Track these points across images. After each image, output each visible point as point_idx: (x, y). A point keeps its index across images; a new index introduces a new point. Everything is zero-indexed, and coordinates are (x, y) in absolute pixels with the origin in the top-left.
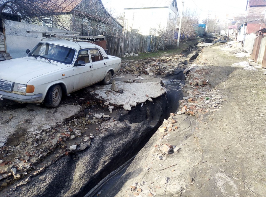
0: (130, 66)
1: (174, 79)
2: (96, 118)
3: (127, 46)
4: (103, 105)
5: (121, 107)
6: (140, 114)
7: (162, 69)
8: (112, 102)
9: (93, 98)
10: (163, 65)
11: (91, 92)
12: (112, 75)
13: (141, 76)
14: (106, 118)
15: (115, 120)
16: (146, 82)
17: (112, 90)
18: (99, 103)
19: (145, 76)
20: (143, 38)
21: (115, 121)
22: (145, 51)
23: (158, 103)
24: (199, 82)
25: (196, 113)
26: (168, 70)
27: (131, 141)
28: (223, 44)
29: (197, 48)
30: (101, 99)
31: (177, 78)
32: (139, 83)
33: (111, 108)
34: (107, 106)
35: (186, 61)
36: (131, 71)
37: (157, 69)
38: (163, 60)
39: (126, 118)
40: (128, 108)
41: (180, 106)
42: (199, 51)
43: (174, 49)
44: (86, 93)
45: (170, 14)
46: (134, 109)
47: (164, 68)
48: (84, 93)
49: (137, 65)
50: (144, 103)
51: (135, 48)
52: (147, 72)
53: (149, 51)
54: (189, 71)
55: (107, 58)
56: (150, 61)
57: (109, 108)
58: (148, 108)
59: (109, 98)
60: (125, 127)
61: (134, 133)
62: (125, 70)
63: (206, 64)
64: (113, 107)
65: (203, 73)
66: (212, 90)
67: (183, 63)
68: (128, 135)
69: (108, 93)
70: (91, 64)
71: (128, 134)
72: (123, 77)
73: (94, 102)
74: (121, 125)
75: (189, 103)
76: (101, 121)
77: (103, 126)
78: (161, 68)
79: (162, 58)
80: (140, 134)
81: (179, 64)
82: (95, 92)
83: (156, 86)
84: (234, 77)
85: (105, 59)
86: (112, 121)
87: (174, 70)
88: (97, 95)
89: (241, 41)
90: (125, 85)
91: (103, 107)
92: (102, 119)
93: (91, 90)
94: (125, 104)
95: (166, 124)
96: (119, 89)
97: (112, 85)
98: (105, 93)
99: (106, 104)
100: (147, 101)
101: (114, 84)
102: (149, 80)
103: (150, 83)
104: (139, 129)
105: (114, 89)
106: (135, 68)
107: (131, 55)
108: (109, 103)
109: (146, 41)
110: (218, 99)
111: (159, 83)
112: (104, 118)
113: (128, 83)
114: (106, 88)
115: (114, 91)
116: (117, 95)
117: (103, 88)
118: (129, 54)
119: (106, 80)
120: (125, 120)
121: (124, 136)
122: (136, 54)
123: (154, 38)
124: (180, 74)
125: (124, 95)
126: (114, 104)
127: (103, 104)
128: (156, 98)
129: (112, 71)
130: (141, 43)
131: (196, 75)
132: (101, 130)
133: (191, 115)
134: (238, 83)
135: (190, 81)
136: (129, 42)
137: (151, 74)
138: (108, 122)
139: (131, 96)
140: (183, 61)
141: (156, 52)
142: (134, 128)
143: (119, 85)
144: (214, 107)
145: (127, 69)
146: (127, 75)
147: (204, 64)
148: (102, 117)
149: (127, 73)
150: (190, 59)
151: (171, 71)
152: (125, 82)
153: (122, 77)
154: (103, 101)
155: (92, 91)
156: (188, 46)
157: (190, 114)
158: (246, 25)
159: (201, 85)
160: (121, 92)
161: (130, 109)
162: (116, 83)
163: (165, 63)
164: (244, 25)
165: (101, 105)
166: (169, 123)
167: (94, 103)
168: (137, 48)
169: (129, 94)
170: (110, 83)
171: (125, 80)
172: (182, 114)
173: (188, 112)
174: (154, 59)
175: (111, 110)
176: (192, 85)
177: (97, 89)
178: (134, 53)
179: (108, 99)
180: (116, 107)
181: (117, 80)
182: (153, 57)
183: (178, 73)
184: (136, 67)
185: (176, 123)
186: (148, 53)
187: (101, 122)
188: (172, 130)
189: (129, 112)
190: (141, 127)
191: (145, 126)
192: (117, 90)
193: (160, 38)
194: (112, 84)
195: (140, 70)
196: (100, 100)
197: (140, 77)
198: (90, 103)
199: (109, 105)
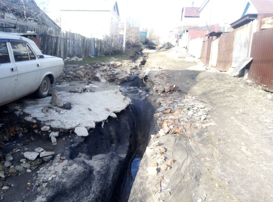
0: (75, 72)
1: (130, 86)
2: (27, 160)
3: (68, 49)
4: (39, 132)
5: (71, 131)
6: (102, 139)
7: (115, 74)
8: (55, 125)
9: (21, 121)
10: (114, 70)
11: (17, 110)
12: (52, 82)
13: (91, 83)
14: (47, 158)
15: (64, 158)
16: (102, 91)
17: (54, 105)
18: (33, 128)
19: (96, 83)
20: (87, 41)
21: (63, 160)
22: (90, 56)
23: (123, 119)
24: (166, 88)
25: (184, 131)
26: (122, 76)
27: (99, 197)
28: (167, 50)
29: (142, 54)
30: (35, 121)
31: (133, 85)
32: (92, 92)
33: (53, 135)
34: (47, 133)
35: (136, 66)
36: (77, 78)
37: (109, 74)
38: (113, 65)
39: (82, 149)
40: (82, 132)
41: (158, 122)
42: (145, 57)
43: (120, 54)
44: (7, 114)
45: (112, 18)
46: (93, 133)
47: (117, 73)
48: (5, 113)
49: (83, 70)
50: (105, 121)
51: (78, 51)
52: (98, 78)
53: (94, 56)
54: (146, 76)
55: (41, 57)
56: (99, 65)
57: (50, 135)
58: (111, 128)
59: (50, 119)
60: (83, 172)
61: (101, 179)
62: (68, 76)
63: (161, 68)
64: (56, 134)
65: (165, 78)
66: (186, 97)
67: (134, 69)
68: (91, 187)
69: (47, 111)
70: (14, 64)
71: (90, 183)
72: (68, 85)
73: (23, 128)
74: (76, 168)
75: (169, 116)
76: (37, 165)
77: (41, 177)
78: (113, 73)
79: (112, 63)
80: (110, 178)
81: (131, 69)
82: (24, 111)
83: (115, 95)
84: (203, 81)
85: (39, 58)
86: (59, 162)
87: (128, 75)
88: (28, 115)
89: (184, 47)
90: (73, 97)
91: (39, 135)
92: (38, 160)
93: (18, 107)
94: (77, 126)
95: (152, 155)
96: (65, 103)
97: (52, 98)
98: (42, 110)
99: (45, 129)
100: (110, 118)
101: (56, 96)
102: (104, 88)
103: (106, 92)
104: (107, 169)
105: (55, 103)
106: (82, 74)
107: (74, 59)
108: (49, 127)
109: (90, 44)
110: (202, 108)
111: (119, 91)
112: (42, 157)
113: (76, 94)
114: (42, 102)
115: (56, 106)
116: (62, 112)
117: (37, 104)
118: (70, 59)
119: (41, 91)
120: (80, 154)
121: (84, 190)
122: (80, 58)
123: (99, 42)
124: (136, 80)
125: (72, 111)
126: (59, 129)
127: (40, 130)
128: (120, 112)
129: (50, 77)
130: (84, 46)
131: (157, 80)
132: (39, 186)
133: (178, 135)
134: (211, 87)
135: (154, 88)
136: (70, 44)
137: (103, 80)
138: (51, 165)
139: (85, 112)
140: (134, 66)
141: (103, 57)
142: (98, 169)
143: (64, 97)
144: (204, 120)
145: (71, 75)
146: (73, 83)
147: (160, 68)
148: (38, 157)
149: (72, 80)
150: (140, 65)
151: (126, 77)
152: (71, 92)
153: (65, 85)
154: (39, 124)
155: (19, 109)
156: (134, 52)
157: (176, 133)
158: (187, 31)
159: (168, 92)
160: (68, 107)
161: (86, 134)
162: (59, 94)
163: (116, 68)
164: (185, 32)
165: (36, 131)
166: (156, 154)
167: (24, 130)
168: (80, 52)
169: (81, 109)
170: (49, 95)
171: (71, 88)
172: (166, 134)
173: (173, 131)
174: (103, 63)
175: (54, 140)
176: (158, 91)
177: (27, 105)
178: (77, 57)
179: (48, 121)
180: (62, 132)
181: (60, 90)
182: (101, 61)
183: (133, 79)
184: (83, 72)
185: (166, 151)
186: (93, 58)
187: (36, 167)
188: (169, 168)
189: (86, 138)
190: (110, 163)
191: (114, 160)
192: (62, 105)
193: (105, 42)
194: (53, 95)
195: (89, 75)
196: (33, 124)
197: (91, 85)
198: (16, 131)
199: (50, 131)
